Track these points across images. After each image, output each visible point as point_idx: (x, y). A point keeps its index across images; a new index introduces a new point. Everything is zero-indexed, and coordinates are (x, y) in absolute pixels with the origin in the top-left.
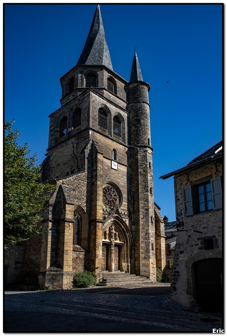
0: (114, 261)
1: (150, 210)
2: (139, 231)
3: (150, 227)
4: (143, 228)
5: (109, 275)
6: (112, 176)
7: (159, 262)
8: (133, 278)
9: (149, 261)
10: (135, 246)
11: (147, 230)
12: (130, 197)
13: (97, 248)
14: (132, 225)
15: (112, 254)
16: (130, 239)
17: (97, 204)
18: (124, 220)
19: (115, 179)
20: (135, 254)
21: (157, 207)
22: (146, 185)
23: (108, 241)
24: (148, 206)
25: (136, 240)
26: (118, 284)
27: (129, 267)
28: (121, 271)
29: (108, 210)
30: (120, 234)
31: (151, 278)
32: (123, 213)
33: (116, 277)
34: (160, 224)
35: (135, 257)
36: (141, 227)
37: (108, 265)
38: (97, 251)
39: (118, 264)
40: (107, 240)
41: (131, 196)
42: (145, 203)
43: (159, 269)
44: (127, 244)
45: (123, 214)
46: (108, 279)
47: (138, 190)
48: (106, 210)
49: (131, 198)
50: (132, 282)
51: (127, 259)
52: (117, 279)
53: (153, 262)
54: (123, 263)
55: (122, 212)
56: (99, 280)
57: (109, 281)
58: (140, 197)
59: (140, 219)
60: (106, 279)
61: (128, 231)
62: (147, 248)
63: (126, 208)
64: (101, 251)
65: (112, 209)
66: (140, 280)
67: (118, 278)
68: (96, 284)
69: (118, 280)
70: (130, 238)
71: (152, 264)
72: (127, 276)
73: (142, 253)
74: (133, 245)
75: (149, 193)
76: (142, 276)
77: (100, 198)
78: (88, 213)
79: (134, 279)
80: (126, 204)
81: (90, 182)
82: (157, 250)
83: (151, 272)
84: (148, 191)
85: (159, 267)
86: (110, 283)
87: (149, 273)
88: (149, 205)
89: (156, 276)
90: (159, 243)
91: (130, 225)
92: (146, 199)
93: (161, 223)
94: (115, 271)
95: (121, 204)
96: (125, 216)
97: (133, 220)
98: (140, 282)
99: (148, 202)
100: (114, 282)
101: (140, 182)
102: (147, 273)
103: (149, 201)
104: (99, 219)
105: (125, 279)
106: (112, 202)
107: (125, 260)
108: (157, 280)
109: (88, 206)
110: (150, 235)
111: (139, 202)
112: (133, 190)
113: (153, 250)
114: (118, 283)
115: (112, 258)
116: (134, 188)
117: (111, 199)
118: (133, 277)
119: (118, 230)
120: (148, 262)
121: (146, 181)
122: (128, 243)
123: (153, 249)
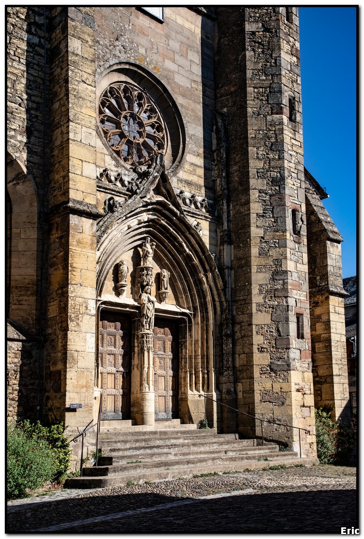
0: (155, 381)
1: (289, 182)
2: (248, 264)
3: (288, 251)
4: (263, 253)
5: (129, 438)
6: (142, 40)
7: (325, 387)
8: (226, 447)
9: (287, 380)
10: (234, 323)
11: (279, 262)
12: (214, 135)
13: (71, 325)
14: (222, 244)
15: (146, 353)
16: (217, 299)
17: (71, 136)
18: (192, 221)
19: (155, 57)
20: (234, 354)
21: (314, 187)
22: (274, 85)
23: (131, 302)
24: (282, 168)
25: (237, 301)
26: (160, 476)
27: (215, 404)
28: (183, 422)
29: (126, 179)
30: (179, 276)
31: (296, 447)
32: (187, 195)
33: (158, 447)
34: (325, 246)
35: (234, 367)
36: (255, 251)
37: (132, 396)
38: (70, 335)
39: (171, 393)
40: (126, 299)
41: (218, 132)
42: (271, 156)
43: (325, 414)
44: (205, 319)
45: (188, 201)
46: (120, 453)
47: (244, 107)
48: (119, 175)
49: (218, 139)
50: (219, 467)
51: (203, 374)
52: (159, 454)
53: (302, 384)
54: (189, 392)
55: (181, 192)
56: (82, 461)
57: (123, 463)
58: (251, 133)
59: (253, 217)
60: (114, 454)
61: (207, 267)
62: (278, 331)
63: (200, 177)
64: (89, 335)
65: (144, 176)
66: (254, 458)
67: (166, 450)
68: (64, 479)
69: (163, 459)
70: (215, 292)
71: (298, 390)
72: (202, 441)
73: (261, 350)
74: (226, 319)
75: (285, 119)
76: (262, 440)
77: (84, 110)
78: (38, 180)
79: (230, 454)
80: (200, 161)
81: (40, 45)
82: (317, 345)
83: (297, 422)
84: (281, 108)
85: (323, 405)
86: (126, 474)
87: (289, 427)
88: (286, 164)
89: (313, 439)
90: (324, 318)
91: (216, 245)
92: (273, 140)
93: (328, 242)
94: (157, 420)
95: (180, 162)
96: (197, 207)
97: (225, 224)
98: (254, 465)
99: (281, 151)
100: (145, 466)
101: (249, 74)
102: (282, 429)
103: (286, 148)
104: (80, 203)
105: (193, 453)
106: (145, 153)
107: (197, 377)
108: (319, 456)
109: (38, 149)
110: (290, 281)
111: (246, 153)
112: (225, 110)
113: (303, 338)
114: (162, 470)
115: (146, 369)
116: (227, 100)
117: (141, 141)
118: (228, 443)
119: (169, 260)
120: (284, 385)
121: (273, 69)
122: (207, 312)
123: (300, 336)
